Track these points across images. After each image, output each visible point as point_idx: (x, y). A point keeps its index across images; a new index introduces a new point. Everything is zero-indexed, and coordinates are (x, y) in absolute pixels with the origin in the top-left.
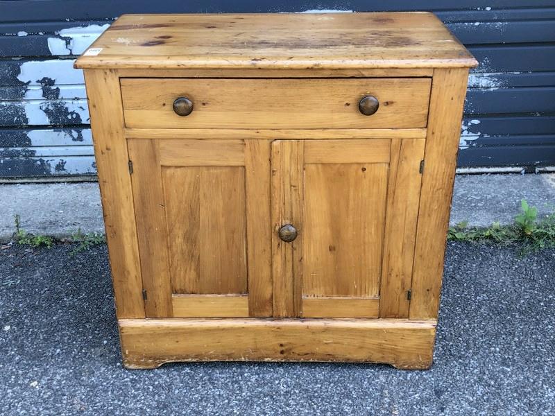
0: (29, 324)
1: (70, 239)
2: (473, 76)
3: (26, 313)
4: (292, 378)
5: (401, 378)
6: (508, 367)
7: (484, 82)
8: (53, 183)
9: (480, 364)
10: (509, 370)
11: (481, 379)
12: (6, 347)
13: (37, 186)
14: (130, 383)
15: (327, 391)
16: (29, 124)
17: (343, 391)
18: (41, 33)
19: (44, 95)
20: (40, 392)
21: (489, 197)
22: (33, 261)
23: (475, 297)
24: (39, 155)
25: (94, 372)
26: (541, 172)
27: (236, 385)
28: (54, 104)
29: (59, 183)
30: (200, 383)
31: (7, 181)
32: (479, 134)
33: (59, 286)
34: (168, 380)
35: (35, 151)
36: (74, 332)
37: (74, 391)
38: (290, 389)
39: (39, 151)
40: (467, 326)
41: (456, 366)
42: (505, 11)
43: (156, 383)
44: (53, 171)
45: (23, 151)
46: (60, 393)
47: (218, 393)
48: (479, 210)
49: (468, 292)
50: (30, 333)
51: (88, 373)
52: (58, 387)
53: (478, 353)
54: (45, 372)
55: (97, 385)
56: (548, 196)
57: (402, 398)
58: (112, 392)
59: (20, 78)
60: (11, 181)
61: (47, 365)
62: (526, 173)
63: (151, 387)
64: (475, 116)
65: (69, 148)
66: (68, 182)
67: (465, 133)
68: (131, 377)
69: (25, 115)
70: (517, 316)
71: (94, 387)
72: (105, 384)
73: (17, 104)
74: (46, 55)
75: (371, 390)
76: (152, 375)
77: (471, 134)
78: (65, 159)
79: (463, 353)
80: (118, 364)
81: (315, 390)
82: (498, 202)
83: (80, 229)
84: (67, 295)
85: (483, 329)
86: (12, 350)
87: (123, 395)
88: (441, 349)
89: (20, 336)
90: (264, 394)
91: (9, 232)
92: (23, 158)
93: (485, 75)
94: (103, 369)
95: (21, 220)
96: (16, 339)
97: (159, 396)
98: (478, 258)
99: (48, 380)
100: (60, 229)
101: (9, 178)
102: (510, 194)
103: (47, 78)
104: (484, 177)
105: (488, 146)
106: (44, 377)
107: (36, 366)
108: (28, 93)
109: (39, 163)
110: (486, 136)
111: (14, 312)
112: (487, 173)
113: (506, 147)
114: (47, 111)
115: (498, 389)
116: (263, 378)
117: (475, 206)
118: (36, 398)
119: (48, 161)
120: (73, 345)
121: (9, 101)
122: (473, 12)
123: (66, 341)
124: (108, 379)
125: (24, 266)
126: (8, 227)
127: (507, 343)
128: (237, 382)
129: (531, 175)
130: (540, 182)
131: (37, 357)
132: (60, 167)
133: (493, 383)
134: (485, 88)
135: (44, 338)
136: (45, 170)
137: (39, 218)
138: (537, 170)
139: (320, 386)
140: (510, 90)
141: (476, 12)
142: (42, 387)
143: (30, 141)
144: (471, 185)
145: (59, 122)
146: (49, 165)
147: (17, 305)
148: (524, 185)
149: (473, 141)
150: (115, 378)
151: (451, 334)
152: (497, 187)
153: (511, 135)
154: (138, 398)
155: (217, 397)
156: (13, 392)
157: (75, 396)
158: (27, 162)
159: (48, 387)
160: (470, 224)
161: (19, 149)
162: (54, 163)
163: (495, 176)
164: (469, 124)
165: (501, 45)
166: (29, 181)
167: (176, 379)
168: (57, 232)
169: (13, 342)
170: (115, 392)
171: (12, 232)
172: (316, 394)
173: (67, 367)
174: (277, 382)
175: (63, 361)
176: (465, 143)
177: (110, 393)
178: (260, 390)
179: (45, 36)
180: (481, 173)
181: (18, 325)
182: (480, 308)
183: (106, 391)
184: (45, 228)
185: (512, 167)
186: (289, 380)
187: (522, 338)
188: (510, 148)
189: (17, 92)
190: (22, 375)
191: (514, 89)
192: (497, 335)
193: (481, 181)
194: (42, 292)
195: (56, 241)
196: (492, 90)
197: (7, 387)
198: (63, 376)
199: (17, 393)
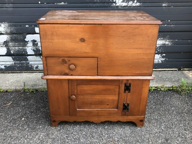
0: (30, 118)
1: (41, 90)
2: (164, 41)
3: (29, 114)
4: (119, 136)
5: (154, 135)
6: (187, 131)
7: (167, 43)
8: (34, 72)
9: (178, 130)
10: (187, 132)
11: (179, 136)
12: (23, 125)
13: (29, 73)
14: (66, 138)
15: (131, 140)
16: (28, 54)
17: (136, 140)
18: (33, 26)
19: (33, 45)
20: (36, 141)
21: (169, 77)
22: (30, 97)
23: (171, 108)
24: (30, 64)
25: (53, 134)
26: (183, 70)
27: (101, 138)
28: (36, 48)
29: (36, 72)
30: (89, 138)
31: (20, 72)
32: (165, 58)
33: (39, 105)
34: (78, 137)
35: (29, 63)
36: (45, 120)
37: (48, 140)
38: (119, 139)
39: (30, 63)
40: (171, 118)
41: (170, 131)
42: (174, 22)
43: (75, 137)
44: (34, 69)
45: (26, 62)
46: (43, 141)
47: (95, 141)
48: (167, 81)
49: (168, 107)
50: (31, 121)
51: (51, 134)
52: (42, 139)
53: (176, 127)
54: (37, 134)
55: (55, 138)
56: (186, 77)
57: (155, 142)
58: (60, 141)
59: (26, 40)
60: (21, 72)
61: (38, 131)
62: (178, 70)
63: (73, 139)
64: (164, 53)
65: (40, 62)
66: (39, 72)
67: (161, 58)
68: (66, 135)
69: (27, 51)
70: (185, 115)
71: (54, 139)
72: (57, 138)
73: (24, 48)
74: (34, 33)
75: (145, 139)
76: (73, 135)
77: (162, 58)
78: (38, 65)
79: (171, 127)
80: (61, 131)
81: (127, 139)
82: (172, 79)
83: (44, 87)
84: (42, 108)
85: (176, 119)
86: (25, 126)
87: (64, 142)
88: (164, 125)
89: (28, 122)
90: (111, 141)
91: (21, 88)
92: (25, 65)
93: (167, 41)
94: (56, 133)
95: (25, 84)
96: (26, 123)
97: (76, 142)
98: (169, 96)
99: (38, 137)
100: (38, 87)
101: (20, 71)
102: (175, 77)
103: (34, 40)
104: (166, 72)
105: (168, 62)
106: (37, 136)
107: (34, 132)
108: (28, 44)
109: (30, 66)
110: (167, 59)
111: (25, 114)
112: (167, 70)
113: (173, 63)
114: (34, 50)
115: (185, 139)
116: (109, 136)
117: (165, 80)
118: (35, 143)
119: (33, 66)
120: (45, 124)
121: (22, 47)
122: (165, 22)
123: (43, 123)
124: (58, 136)
125: (27, 99)
126: (21, 86)
127: (185, 123)
128: (101, 137)
129: (180, 71)
130: (183, 73)
131: (34, 129)
132: (37, 67)
133: (183, 137)
134: (167, 44)
135: (36, 122)
136: (32, 68)
137: (31, 83)
138: (182, 69)
139: (128, 138)
140: (175, 45)
141: (166, 22)
142: (37, 139)
143: (28, 59)
144: (163, 74)
145: (37, 54)
146: (34, 67)
147: (26, 111)
148: (178, 74)
149: (163, 61)
150: (61, 136)
151: (166, 121)
152: (171, 74)
153: (174, 59)
154: (69, 143)
155: (95, 142)
156: (27, 141)
157: (48, 142)
158: (26, 66)
159: (39, 139)
160: (165, 86)
161: (24, 62)
162: (35, 66)
163: (169, 71)
164: (162, 55)
165: (172, 32)
166: (27, 72)
167: (81, 136)
168: (37, 88)
169: (26, 124)
170: (61, 141)
171: (22, 88)
172: (128, 141)
173: (44, 132)
174: (114, 137)
175: (43, 130)
176: (161, 61)
177: (59, 141)
178: (109, 140)
179: (34, 27)
180: (165, 70)
181: (27, 118)
182: (173, 112)
183: (58, 140)
184: (33, 87)
185: (174, 68)
186: (118, 136)
187: (189, 122)
188: (174, 63)
189: (24, 44)
190: (29, 135)
191: (176, 45)
192: (181, 121)
193: (165, 73)
194: (34, 107)
195: (37, 90)
196: (169, 45)
197: (24, 139)
198: (43, 135)
199: (28, 141)
